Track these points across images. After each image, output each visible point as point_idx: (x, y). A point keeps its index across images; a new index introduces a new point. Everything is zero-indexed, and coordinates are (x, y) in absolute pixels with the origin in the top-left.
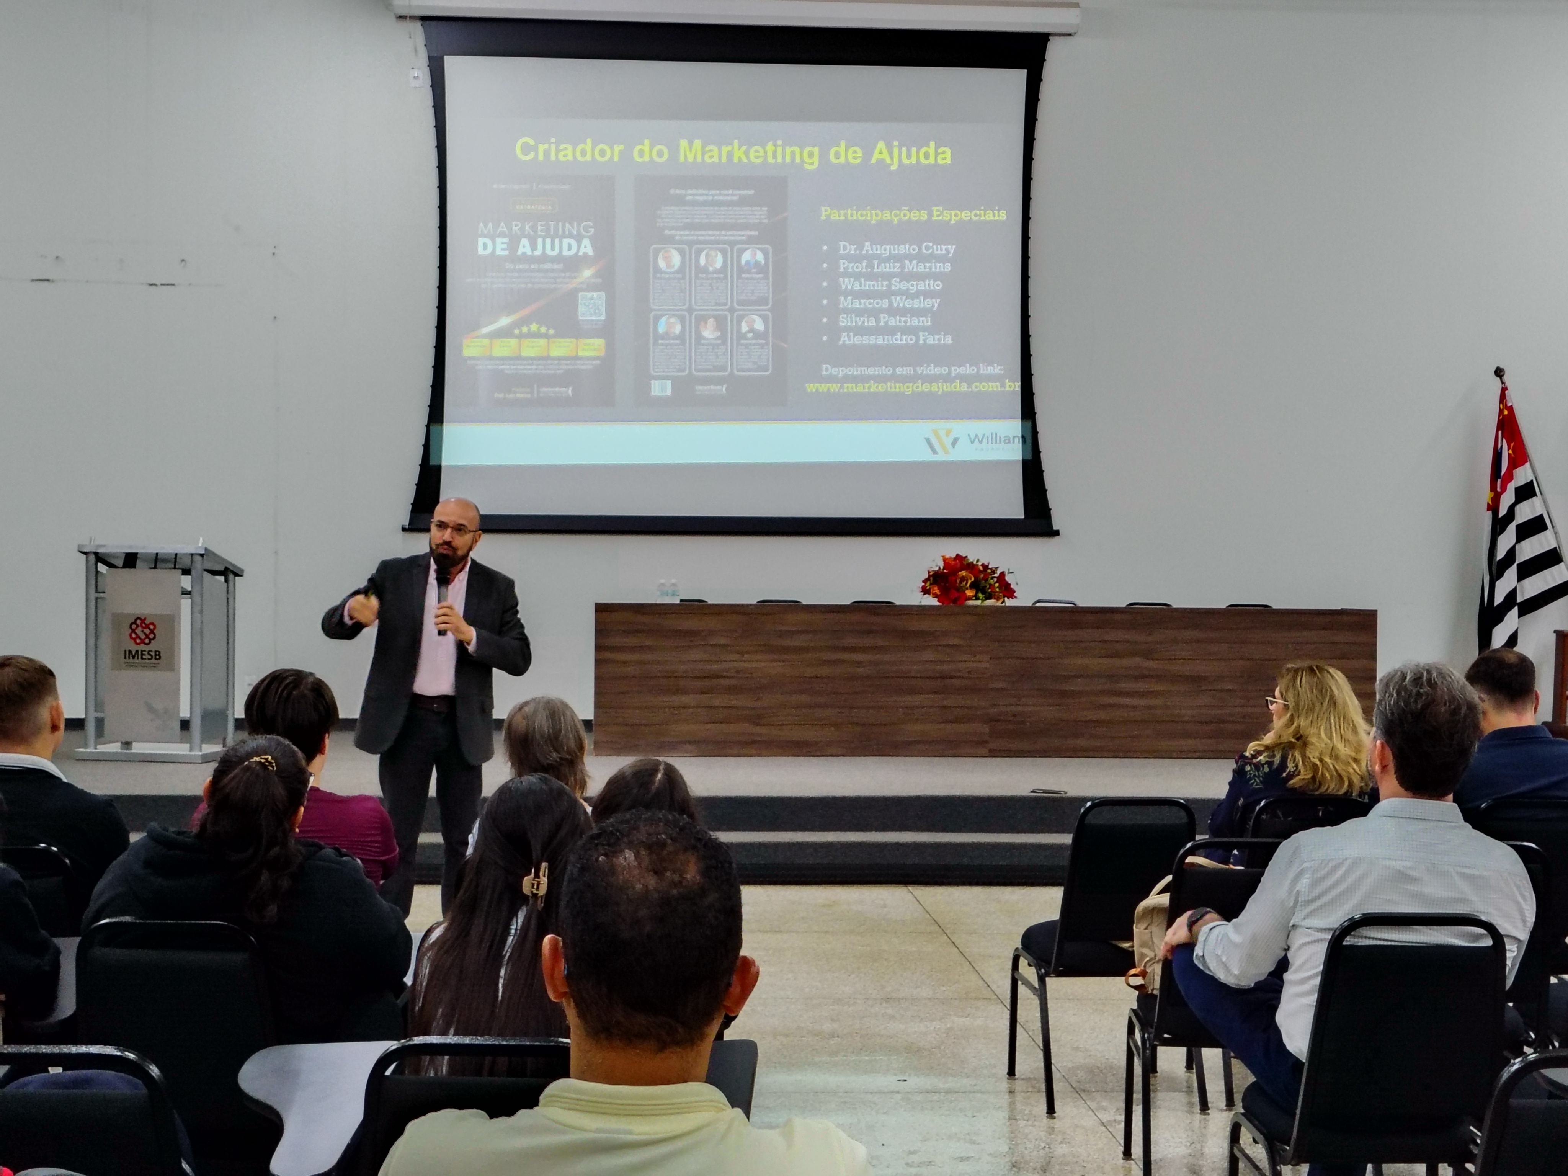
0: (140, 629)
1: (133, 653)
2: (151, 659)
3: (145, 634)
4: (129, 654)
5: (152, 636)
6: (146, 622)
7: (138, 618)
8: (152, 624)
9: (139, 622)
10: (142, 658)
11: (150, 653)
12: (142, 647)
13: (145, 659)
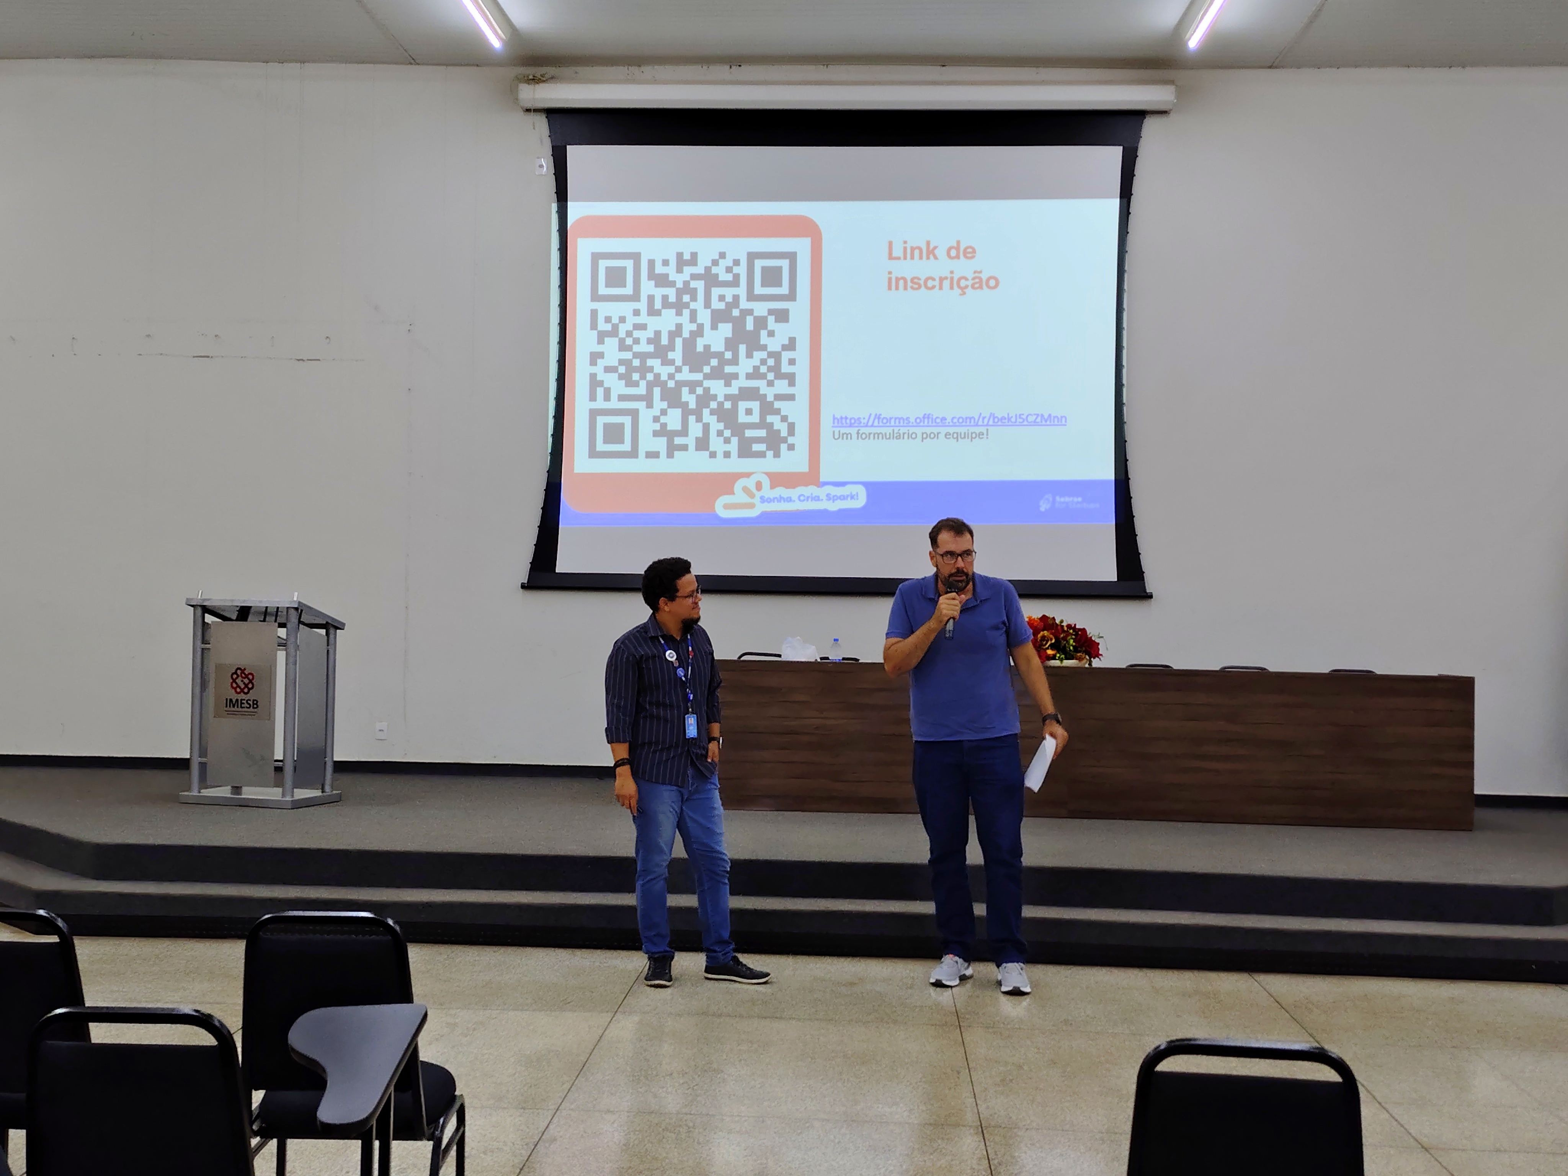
0: (240, 678)
1: (234, 701)
2: (249, 708)
3: (244, 683)
4: (231, 703)
6: (245, 672)
7: (240, 669)
8: (253, 674)
9: (239, 672)
10: (241, 707)
11: (249, 702)
12: (242, 696)
13: (244, 707)
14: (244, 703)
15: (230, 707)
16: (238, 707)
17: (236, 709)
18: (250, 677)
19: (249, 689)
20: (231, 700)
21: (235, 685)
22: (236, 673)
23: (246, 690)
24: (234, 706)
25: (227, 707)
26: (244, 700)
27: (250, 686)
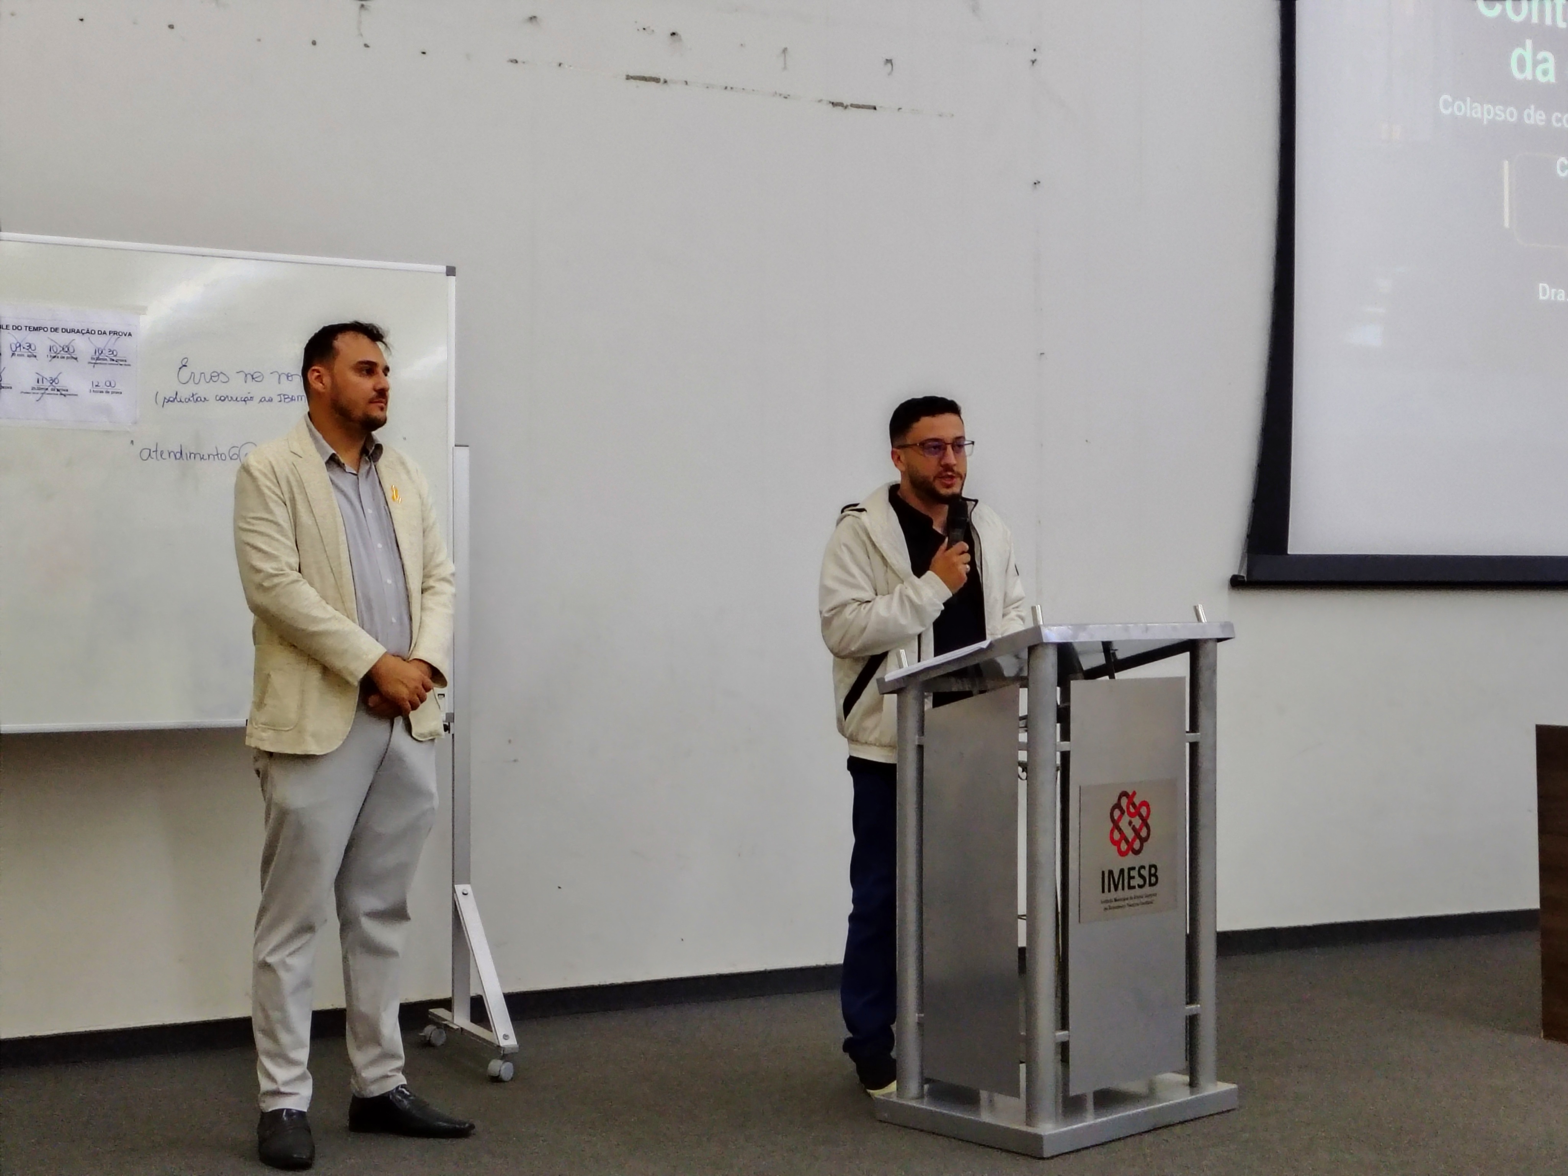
0: (1126, 818)
1: (1116, 875)
2: (1144, 885)
3: (1134, 829)
4: (1110, 878)
6: (1135, 800)
7: (1124, 794)
8: (1145, 804)
9: (1124, 802)
10: (1131, 887)
11: (1142, 872)
12: (1131, 860)
13: (1134, 887)
14: (1133, 878)
15: (1109, 891)
16: (1123, 889)
17: (1120, 894)
18: (1144, 811)
19: (1143, 840)
20: (1111, 873)
21: (1117, 835)
22: (1118, 806)
23: (1137, 845)
24: (1116, 888)
25: (1103, 891)
26: (1134, 868)
27: (1144, 833)
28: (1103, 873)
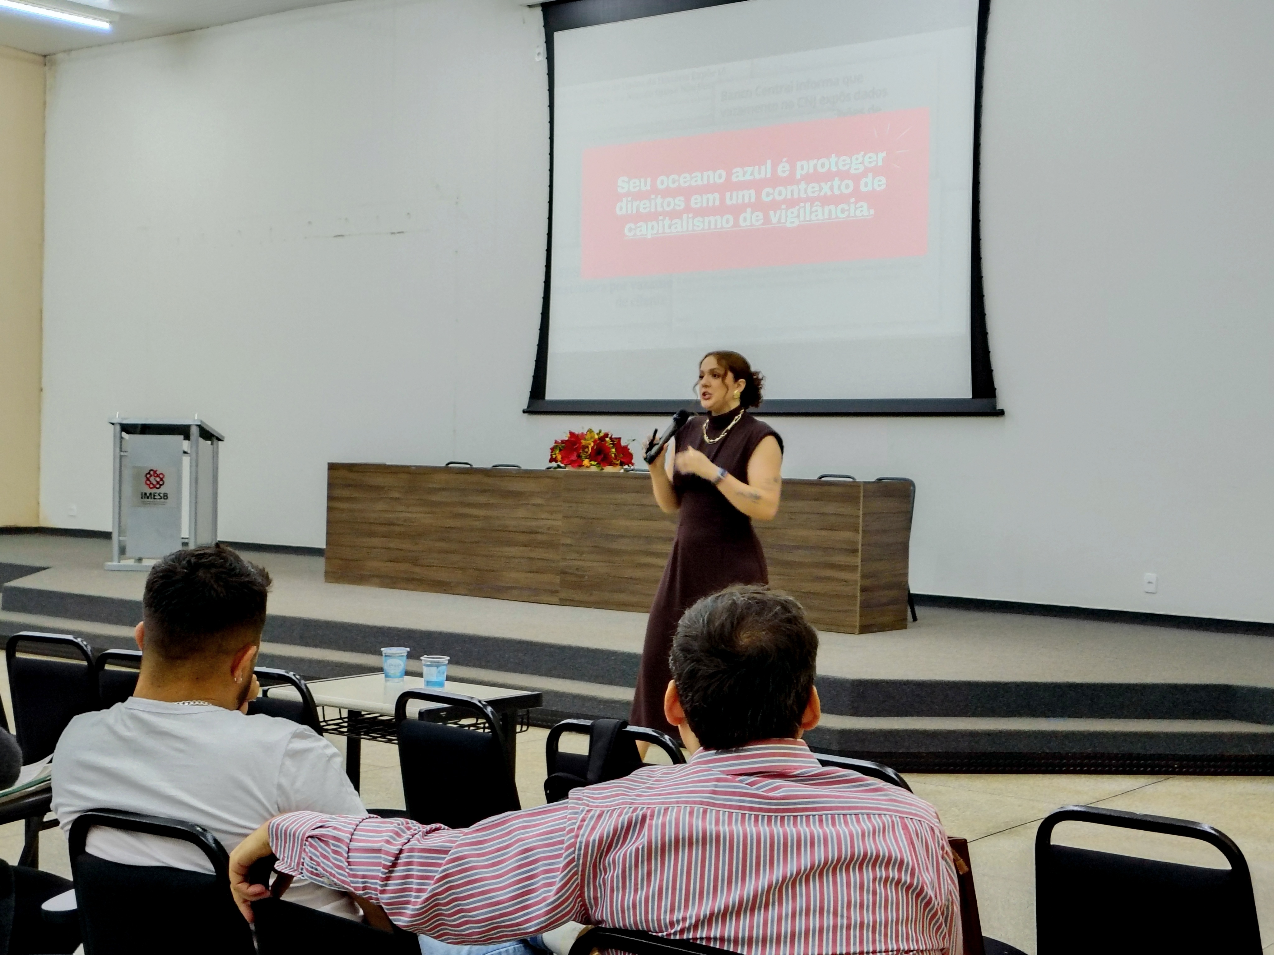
0: (153, 477)
2: (161, 499)
3: (156, 481)
5: (161, 483)
6: (157, 472)
7: (152, 470)
8: (162, 474)
10: (154, 499)
11: (160, 495)
14: (156, 496)
15: (145, 498)
17: (149, 500)
18: (161, 476)
19: (161, 485)
20: (146, 494)
21: (148, 482)
22: (149, 473)
23: (158, 486)
25: (142, 498)
26: (156, 493)
28: (142, 494)
